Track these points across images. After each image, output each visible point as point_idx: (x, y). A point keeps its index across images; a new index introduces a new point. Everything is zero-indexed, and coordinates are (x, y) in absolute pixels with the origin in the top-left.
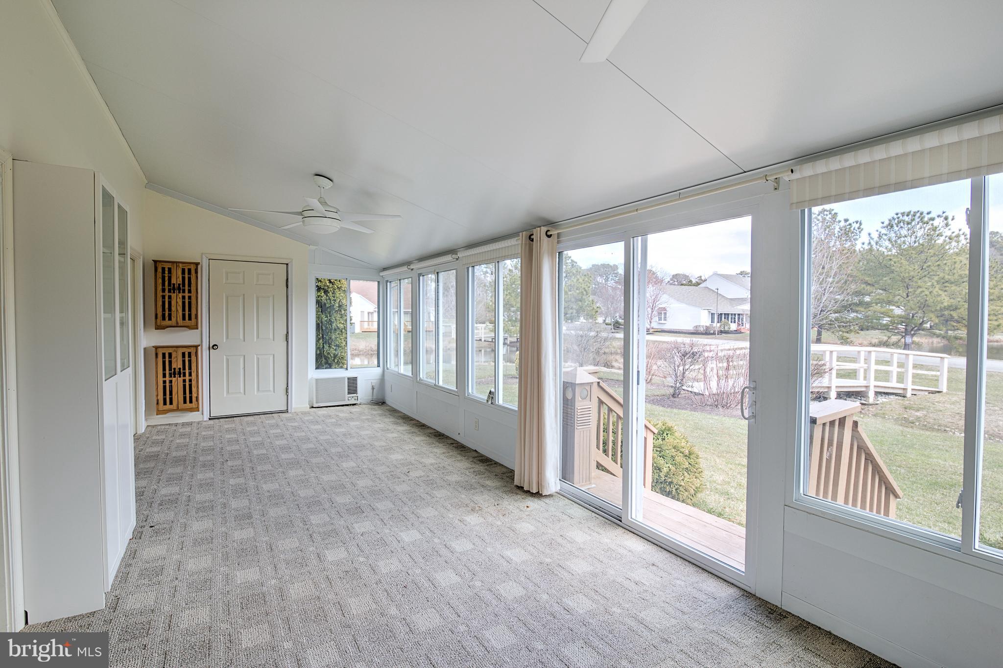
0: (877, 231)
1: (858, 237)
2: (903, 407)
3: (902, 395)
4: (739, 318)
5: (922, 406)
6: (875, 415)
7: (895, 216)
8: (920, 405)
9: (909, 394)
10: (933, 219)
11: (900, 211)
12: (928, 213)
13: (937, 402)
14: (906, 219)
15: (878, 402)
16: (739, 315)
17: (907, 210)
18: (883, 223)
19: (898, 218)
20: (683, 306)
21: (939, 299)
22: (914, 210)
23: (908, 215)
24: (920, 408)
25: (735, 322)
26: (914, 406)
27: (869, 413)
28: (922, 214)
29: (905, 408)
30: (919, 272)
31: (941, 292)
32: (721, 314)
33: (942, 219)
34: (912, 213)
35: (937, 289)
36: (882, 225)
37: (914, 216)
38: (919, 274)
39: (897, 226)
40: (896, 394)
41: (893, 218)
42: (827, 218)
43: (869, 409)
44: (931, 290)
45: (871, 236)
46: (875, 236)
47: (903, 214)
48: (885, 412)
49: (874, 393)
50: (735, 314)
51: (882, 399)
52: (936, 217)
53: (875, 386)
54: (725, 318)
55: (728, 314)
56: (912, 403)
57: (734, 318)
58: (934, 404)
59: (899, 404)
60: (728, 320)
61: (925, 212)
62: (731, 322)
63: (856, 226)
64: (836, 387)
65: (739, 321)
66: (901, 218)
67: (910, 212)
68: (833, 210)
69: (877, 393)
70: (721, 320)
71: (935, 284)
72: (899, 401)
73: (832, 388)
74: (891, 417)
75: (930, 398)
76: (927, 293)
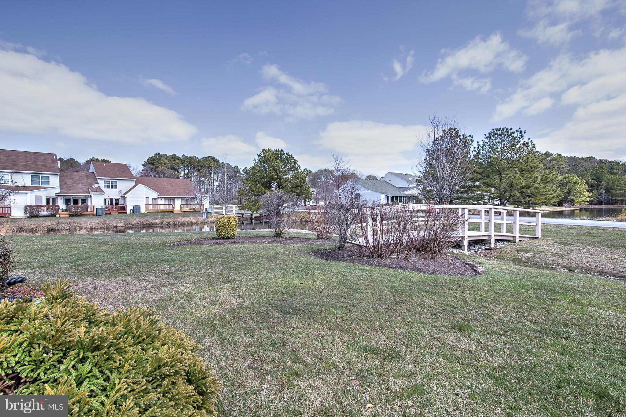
0: (482, 140)
1: (471, 145)
2: (516, 250)
3: (513, 241)
4: (404, 199)
5: (529, 249)
6: (497, 258)
7: (492, 131)
8: (527, 248)
9: (517, 241)
10: (513, 133)
11: (495, 128)
12: (511, 129)
13: (538, 245)
14: (498, 132)
15: (498, 247)
16: (404, 197)
17: (499, 128)
18: (485, 135)
19: (494, 132)
20: (370, 192)
21: (520, 181)
22: (502, 127)
23: (499, 131)
24: (528, 250)
25: (401, 202)
26: (523, 249)
27: (492, 256)
28: (507, 129)
29: (518, 251)
30: (507, 165)
31: (521, 177)
32: (393, 197)
33: (519, 132)
34: (502, 129)
35: (518, 175)
36: (485, 136)
37: (503, 130)
38: (507, 166)
39: (494, 137)
40: (508, 241)
41: (491, 132)
42: (453, 133)
43: (492, 253)
44: (515, 175)
45: (479, 143)
46: (481, 143)
47: (497, 130)
48: (504, 255)
49: (494, 240)
50: (401, 197)
51: (500, 245)
52: (515, 132)
53: (495, 235)
54: (395, 199)
55: (397, 197)
56: (521, 247)
57: (401, 199)
58: (537, 247)
59: (512, 248)
60: (397, 201)
61: (509, 129)
62: (399, 202)
63: (469, 138)
64: (468, 236)
65: (404, 201)
66: (496, 132)
67: (501, 128)
68: (456, 129)
69: (496, 240)
70: (393, 200)
71: (517, 171)
72: (512, 246)
73: (466, 238)
74: (509, 258)
75: (532, 243)
76: (513, 177)
